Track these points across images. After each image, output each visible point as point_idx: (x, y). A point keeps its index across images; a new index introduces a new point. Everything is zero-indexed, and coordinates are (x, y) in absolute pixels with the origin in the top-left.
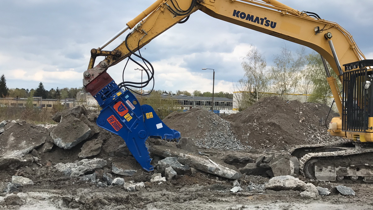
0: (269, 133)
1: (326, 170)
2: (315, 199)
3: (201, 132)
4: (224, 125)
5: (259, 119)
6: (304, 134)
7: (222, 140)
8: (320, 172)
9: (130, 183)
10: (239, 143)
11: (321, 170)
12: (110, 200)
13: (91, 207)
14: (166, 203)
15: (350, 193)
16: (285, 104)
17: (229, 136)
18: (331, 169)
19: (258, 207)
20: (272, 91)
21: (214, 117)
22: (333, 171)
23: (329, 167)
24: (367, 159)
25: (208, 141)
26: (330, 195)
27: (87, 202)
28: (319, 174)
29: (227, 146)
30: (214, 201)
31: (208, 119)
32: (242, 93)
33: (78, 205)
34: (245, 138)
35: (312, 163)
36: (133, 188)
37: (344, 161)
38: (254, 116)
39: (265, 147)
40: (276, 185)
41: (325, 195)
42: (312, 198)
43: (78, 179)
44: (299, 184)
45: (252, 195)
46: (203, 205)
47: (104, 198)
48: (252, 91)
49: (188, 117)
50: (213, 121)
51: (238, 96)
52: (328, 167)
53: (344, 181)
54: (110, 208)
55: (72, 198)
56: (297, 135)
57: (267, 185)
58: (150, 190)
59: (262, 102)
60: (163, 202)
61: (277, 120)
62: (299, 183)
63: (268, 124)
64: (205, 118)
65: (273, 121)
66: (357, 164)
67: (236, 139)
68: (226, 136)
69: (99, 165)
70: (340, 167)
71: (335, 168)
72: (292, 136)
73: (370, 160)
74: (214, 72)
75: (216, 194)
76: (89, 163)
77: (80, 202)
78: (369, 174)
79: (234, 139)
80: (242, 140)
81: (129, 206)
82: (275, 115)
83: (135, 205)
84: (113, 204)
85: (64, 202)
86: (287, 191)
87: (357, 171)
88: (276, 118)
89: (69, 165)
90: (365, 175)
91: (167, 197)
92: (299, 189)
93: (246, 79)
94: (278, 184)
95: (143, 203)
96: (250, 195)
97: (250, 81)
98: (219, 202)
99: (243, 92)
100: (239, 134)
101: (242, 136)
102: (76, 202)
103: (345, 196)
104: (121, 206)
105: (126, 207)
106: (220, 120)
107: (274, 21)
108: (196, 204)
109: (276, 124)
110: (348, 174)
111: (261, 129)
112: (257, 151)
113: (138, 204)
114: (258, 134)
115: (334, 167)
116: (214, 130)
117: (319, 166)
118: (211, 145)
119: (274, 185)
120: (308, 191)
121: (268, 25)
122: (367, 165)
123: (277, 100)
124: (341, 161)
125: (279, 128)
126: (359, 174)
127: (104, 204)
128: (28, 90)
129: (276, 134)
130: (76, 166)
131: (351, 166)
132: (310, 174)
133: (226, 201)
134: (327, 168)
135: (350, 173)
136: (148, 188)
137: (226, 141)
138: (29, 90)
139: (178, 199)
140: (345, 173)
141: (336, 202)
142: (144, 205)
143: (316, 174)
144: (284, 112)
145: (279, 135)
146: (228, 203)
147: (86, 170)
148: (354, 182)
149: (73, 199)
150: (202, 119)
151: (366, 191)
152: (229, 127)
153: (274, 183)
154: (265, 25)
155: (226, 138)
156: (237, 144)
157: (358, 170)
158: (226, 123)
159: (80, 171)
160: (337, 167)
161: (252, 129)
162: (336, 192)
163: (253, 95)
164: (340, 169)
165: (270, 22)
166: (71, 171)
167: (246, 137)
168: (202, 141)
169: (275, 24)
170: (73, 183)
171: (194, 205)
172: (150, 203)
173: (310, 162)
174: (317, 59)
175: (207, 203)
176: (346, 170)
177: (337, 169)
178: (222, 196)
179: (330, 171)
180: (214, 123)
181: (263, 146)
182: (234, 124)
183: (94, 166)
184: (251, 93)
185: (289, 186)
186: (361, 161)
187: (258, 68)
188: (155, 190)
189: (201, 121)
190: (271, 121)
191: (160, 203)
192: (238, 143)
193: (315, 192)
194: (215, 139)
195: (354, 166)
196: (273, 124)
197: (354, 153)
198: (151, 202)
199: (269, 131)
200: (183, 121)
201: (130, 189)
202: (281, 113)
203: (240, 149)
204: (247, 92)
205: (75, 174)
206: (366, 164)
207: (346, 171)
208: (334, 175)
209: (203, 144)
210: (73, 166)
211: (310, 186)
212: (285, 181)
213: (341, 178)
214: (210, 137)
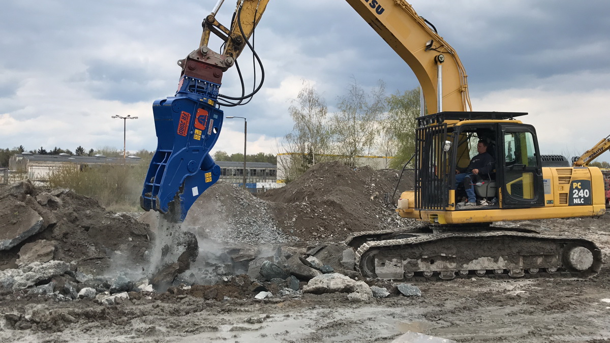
0: (324, 217)
1: (390, 263)
2: (368, 303)
3: (221, 218)
4: (257, 206)
5: (311, 195)
6: (377, 216)
7: (254, 229)
8: (382, 267)
9: (105, 294)
10: (280, 232)
11: (383, 264)
12: (78, 316)
13: (50, 326)
14: (159, 317)
15: (414, 294)
16: (350, 173)
17: (266, 222)
18: (397, 262)
19: (288, 316)
20: (336, 152)
21: (242, 195)
22: (399, 265)
23: (395, 260)
24: (444, 247)
25: (231, 232)
26: (388, 296)
27: (43, 320)
28: (381, 271)
29: (262, 238)
30: (229, 311)
31: (232, 198)
32: (290, 156)
33: (29, 324)
34: (289, 224)
35: (371, 255)
36: (110, 300)
37: (413, 251)
38: (304, 192)
39: (318, 237)
40: (317, 286)
41: (381, 298)
42: (363, 301)
43: (26, 292)
44: (348, 283)
45: (283, 301)
46: (212, 317)
47: (69, 314)
48: (306, 152)
50: (241, 200)
51: (284, 161)
52: (393, 260)
53: (414, 279)
54: (78, 326)
55: (19, 315)
56: (366, 218)
57: (305, 288)
58: (137, 302)
59: (316, 170)
60: (156, 316)
61: (338, 196)
62: (348, 282)
63: (325, 203)
64: (227, 196)
65: (331, 198)
66: (431, 254)
67: (276, 227)
68: (261, 223)
69: (58, 270)
70: (409, 260)
72: (359, 221)
73: (448, 249)
74: (246, 123)
75: (233, 302)
76: (43, 268)
77: (32, 321)
78: (446, 268)
79: (273, 227)
80: (285, 229)
81: (106, 323)
82: (336, 190)
83: (115, 322)
84: (82, 321)
85: (8, 323)
86: (332, 294)
87: (431, 264)
88: (337, 194)
89: (10, 272)
90: (442, 269)
91: (161, 309)
92: (348, 289)
93: (297, 133)
94: (320, 285)
95: (126, 319)
96: (281, 302)
97: (302, 137)
98: (236, 312)
99: (292, 154)
100: (280, 220)
101: (285, 222)
102: (26, 321)
103: (408, 297)
104: (93, 323)
105: (101, 324)
106: (251, 199)
108: (203, 316)
109: (335, 203)
110: (419, 268)
111: (313, 211)
112: (305, 243)
113: (119, 320)
114: (309, 218)
115: (401, 259)
116: (242, 214)
117: (380, 259)
118: (237, 237)
119: (314, 287)
120: (358, 292)
122: (444, 255)
123: (338, 167)
124: (410, 251)
125: (341, 208)
126: (434, 268)
127: (70, 322)
129: (336, 217)
130: (22, 273)
131: (423, 257)
132: (369, 271)
133: (246, 311)
134: (392, 261)
135: (422, 267)
136: (134, 300)
137: (260, 230)
139: (177, 311)
140: (417, 268)
141: (394, 304)
142: (127, 320)
143: (377, 270)
144: (348, 185)
145: (340, 220)
146: (249, 313)
147: (38, 279)
148: (428, 279)
149: (21, 317)
150: (222, 198)
151: (437, 290)
152: (265, 210)
153: (315, 284)
155: (260, 227)
156: (277, 235)
157: (432, 262)
158: (260, 203)
159: (28, 280)
160: (404, 260)
161: (300, 212)
162: (396, 292)
163: (307, 159)
164: (409, 263)
166: (14, 280)
167: (290, 224)
168: (223, 232)
170: (19, 298)
171: (200, 318)
172: (135, 317)
173: (369, 254)
174: (402, 103)
175: (219, 315)
176: (417, 263)
177: (405, 262)
178: (241, 305)
179: (395, 265)
180: (243, 204)
181: (315, 236)
182: (272, 204)
183: (50, 273)
184: (304, 156)
185: (335, 287)
186: (436, 250)
187: (315, 116)
188: (144, 302)
189: (222, 201)
190: (330, 198)
191: (151, 318)
192: (279, 234)
193: (368, 294)
194: (243, 228)
195: (426, 257)
196: (332, 203)
197: (426, 239)
198: (138, 316)
199: (324, 214)
201: (106, 303)
202: (344, 185)
203: (281, 241)
204: (299, 154)
205: (20, 285)
206: (442, 255)
207: (416, 265)
208: (400, 270)
209: (224, 236)
210: (17, 274)
211: (361, 285)
212: (330, 281)
213: (410, 275)
214: (236, 225)
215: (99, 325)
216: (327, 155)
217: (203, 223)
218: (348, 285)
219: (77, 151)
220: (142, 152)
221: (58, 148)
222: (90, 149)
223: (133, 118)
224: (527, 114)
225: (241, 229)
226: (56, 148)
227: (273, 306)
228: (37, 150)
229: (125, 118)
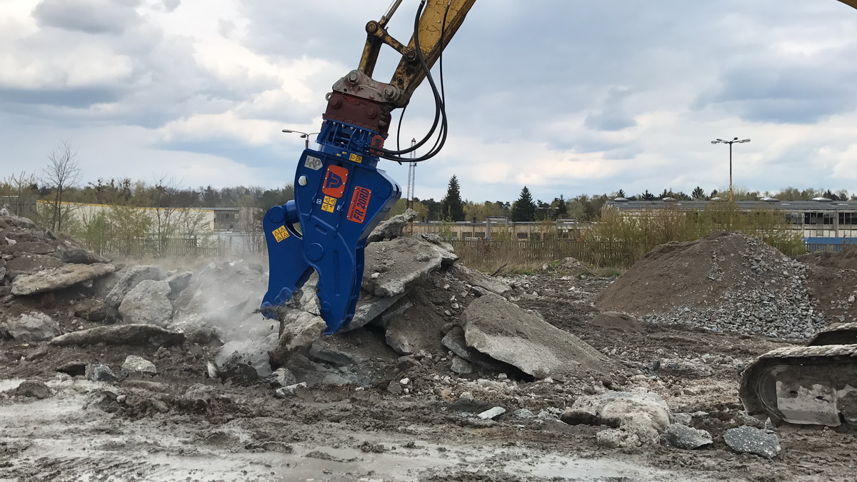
1: (808, 393)
3: (713, 292)
4: (786, 273)
7: (766, 311)
8: (791, 399)
10: (818, 319)
11: (793, 393)
17: (793, 301)
18: (823, 391)
21: (760, 254)
22: (828, 397)
23: (817, 387)
25: (725, 314)
28: (789, 405)
31: (739, 259)
33: (117, 406)
34: (839, 307)
49: (688, 254)
50: (754, 262)
52: (814, 386)
54: (164, 416)
64: (732, 255)
67: (814, 310)
68: (784, 301)
70: (849, 389)
71: (835, 391)
79: (807, 310)
80: (829, 313)
81: (199, 419)
83: (212, 418)
84: (172, 412)
95: (230, 416)
100: (823, 297)
101: (833, 302)
104: (182, 416)
106: (777, 260)
115: (832, 387)
116: (750, 285)
117: (787, 383)
118: (730, 323)
134: (811, 389)
137: (778, 314)
143: (782, 401)
150: (723, 259)
152: (802, 279)
155: (780, 308)
158: (795, 267)
160: (838, 388)
164: (849, 395)
167: (842, 305)
168: (711, 313)
173: (770, 371)
177: (842, 394)
179: (819, 398)
180: (755, 269)
182: (818, 269)
189: (720, 264)
194: (746, 309)
200: (674, 265)
208: (832, 409)
213: (851, 420)
214: (735, 303)
217: (683, 298)
219: (693, 193)
220: (789, 191)
221: (668, 191)
222: (712, 191)
223: (744, 141)
225: (743, 310)
226: (665, 190)
228: (642, 195)
229: (731, 143)
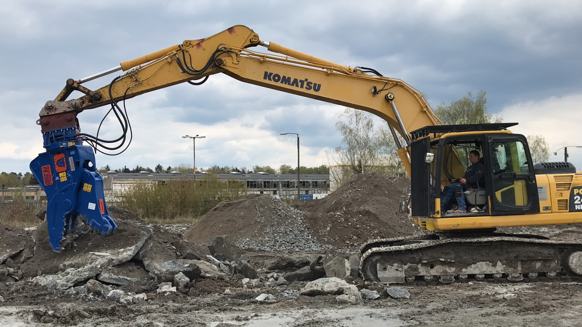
0: (358, 226)
1: (391, 268)
2: (355, 304)
3: (260, 228)
4: (294, 216)
5: (349, 205)
7: (290, 238)
8: (384, 272)
9: (128, 295)
10: (315, 241)
11: (385, 269)
12: (91, 312)
13: (68, 320)
14: (162, 315)
15: (403, 296)
16: (387, 184)
17: (302, 232)
18: (398, 267)
19: (275, 315)
21: (280, 206)
22: (400, 269)
23: (396, 265)
24: (443, 253)
25: (269, 241)
26: (378, 299)
27: (62, 315)
28: (384, 275)
29: (297, 246)
30: (224, 310)
31: (270, 209)
32: (341, 168)
33: (51, 318)
34: (323, 233)
35: (374, 260)
36: (129, 300)
37: (413, 256)
38: (342, 202)
39: (351, 245)
40: (312, 289)
41: (370, 299)
42: (350, 302)
43: (63, 293)
44: (342, 287)
45: (277, 302)
46: (209, 315)
47: (84, 310)
48: (356, 163)
49: (242, 207)
50: (279, 211)
51: (335, 173)
52: (394, 264)
53: (415, 283)
54: (91, 321)
55: (45, 311)
56: (401, 227)
57: (303, 290)
58: (152, 302)
59: (355, 182)
60: (159, 314)
61: (375, 206)
62: (342, 285)
63: (360, 213)
64: (266, 207)
65: (367, 208)
66: (430, 259)
67: (312, 236)
68: (297, 232)
69: (92, 273)
70: (409, 264)
71: (403, 266)
72: (393, 229)
73: (447, 254)
74: (298, 138)
75: (231, 302)
76: (79, 272)
77: (54, 316)
78: (445, 272)
79: (309, 236)
80: (319, 237)
81: (115, 319)
82: (372, 200)
83: (123, 318)
84: (95, 317)
85: (36, 317)
86: (324, 297)
87: (431, 268)
88: (373, 204)
89: (52, 278)
90: (441, 273)
91: (166, 308)
92: (340, 292)
93: (346, 146)
94: (315, 288)
95: (133, 315)
96: (275, 303)
97: (351, 149)
98: (230, 311)
99: (343, 166)
100: (315, 229)
101: (320, 231)
102: (49, 316)
103: (396, 299)
104: (104, 319)
105: (111, 320)
106: (288, 209)
107: (318, 83)
108: (200, 314)
109: (371, 212)
110: (420, 273)
111: (347, 220)
112: (334, 251)
113: (127, 316)
114: (342, 227)
115: (402, 264)
116: (279, 224)
117: (382, 264)
118: (274, 246)
119: (309, 290)
120: (347, 294)
121: (310, 88)
122: (443, 260)
123: (375, 178)
124: (410, 256)
125: (375, 217)
126: (434, 272)
127: (84, 317)
128: (20, 174)
129: (370, 226)
130: (61, 277)
131: (423, 262)
132: (372, 275)
133: (240, 310)
134: (393, 266)
135: (422, 271)
136: (150, 300)
137: (296, 239)
138: (23, 174)
139: (180, 309)
140: (417, 272)
141: (378, 305)
142: (134, 317)
143: (380, 273)
144: (385, 195)
145: (374, 228)
146: (242, 312)
147: (76, 280)
148: (428, 283)
149: (46, 312)
150: (262, 210)
151: (429, 293)
152: (302, 220)
153: (311, 287)
154: (306, 88)
155: (296, 236)
156: (312, 243)
157: (432, 267)
158: (297, 213)
159: (68, 282)
160: (405, 265)
161: (334, 222)
162: (386, 295)
163: (357, 171)
164: (409, 267)
165: (313, 84)
166: (57, 283)
167: (325, 232)
168: (262, 241)
169: (319, 86)
170: (56, 297)
171: (197, 316)
172: (141, 314)
173: (372, 259)
175: (215, 313)
176: (417, 268)
177: (406, 267)
178: (239, 305)
179: (396, 270)
180: (280, 215)
181: (348, 244)
182: (309, 214)
183: (85, 275)
184: (353, 167)
185: (329, 290)
186: (435, 255)
187: (362, 130)
189: (261, 213)
190: (366, 208)
191: (155, 315)
192: (313, 242)
193: (356, 296)
194: (280, 237)
195: (426, 262)
196: (368, 213)
197: (425, 245)
198: (144, 314)
199: (358, 223)
200: (235, 214)
201: (125, 302)
202: (381, 196)
203: (314, 249)
204: (349, 166)
205: (62, 286)
206: (441, 260)
207: (416, 269)
208: (402, 275)
209: (262, 245)
210: (57, 278)
211: (350, 288)
212: (325, 284)
213: (410, 279)
214: (273, 235)
215: (109, 320)
216: (376, 167)
217: (244, 233)
218: (340, 288)
219: (156, 168)
220: (214, 168)
221: (139, 167)
222: (168, 167)
223: (202, 137)
224: (517, 124)
225: (278, 238)
226: (138, 167)
227: (267, 306)
228: (122, 169)
229: (194, 138)
